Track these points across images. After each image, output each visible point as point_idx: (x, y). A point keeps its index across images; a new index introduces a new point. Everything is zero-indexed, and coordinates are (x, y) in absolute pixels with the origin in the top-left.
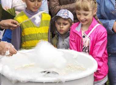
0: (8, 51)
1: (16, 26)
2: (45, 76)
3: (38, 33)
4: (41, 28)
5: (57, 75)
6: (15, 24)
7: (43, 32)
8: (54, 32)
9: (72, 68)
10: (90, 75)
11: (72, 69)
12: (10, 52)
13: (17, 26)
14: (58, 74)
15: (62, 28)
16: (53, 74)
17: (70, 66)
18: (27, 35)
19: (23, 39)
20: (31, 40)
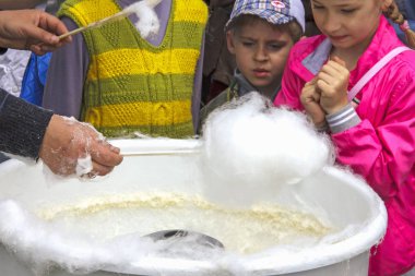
0: (84, 157)
1: (55, 38)
2: (166, 250)
3: (153, 72)
4: (166, 53)
5: (217, 249)
6: (54, 30)
7: (176, 70)
8: (214, 71)
9: (278, 226)
10: (355, 259)
11: (280, 229)
12: (93, 160)
13: (61, 40)
14: (221, 245)
15: (265, 61)
16: (201, 247)
17: (271, 217)
18: (108, 80)
19: (91, 93)
20: (125, 99)
